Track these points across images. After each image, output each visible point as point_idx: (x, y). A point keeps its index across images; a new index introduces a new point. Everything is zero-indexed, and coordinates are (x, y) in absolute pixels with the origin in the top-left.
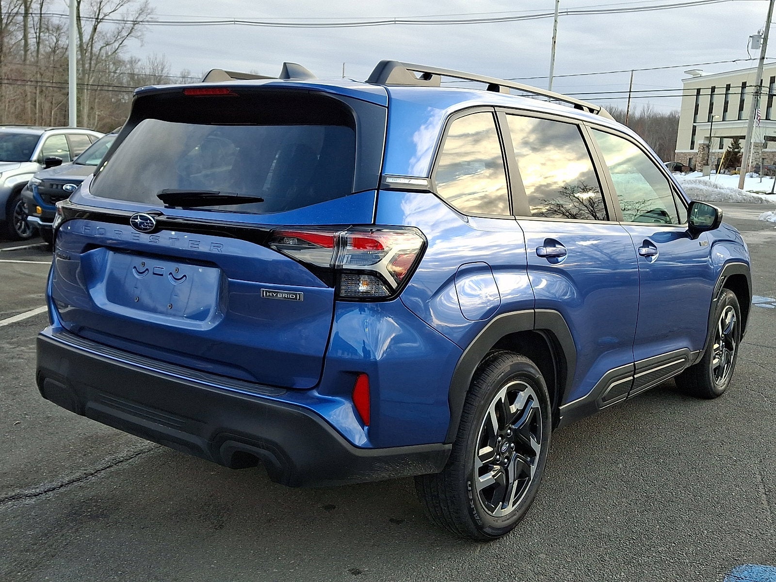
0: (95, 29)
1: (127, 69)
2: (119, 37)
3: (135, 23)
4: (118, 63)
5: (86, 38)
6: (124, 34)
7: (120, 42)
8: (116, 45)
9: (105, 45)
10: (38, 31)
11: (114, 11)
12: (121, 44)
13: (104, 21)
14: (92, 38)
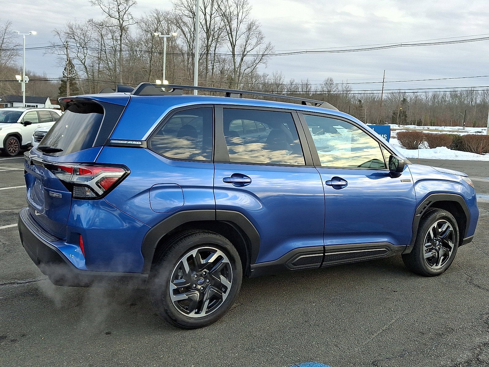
0: (242, 60)
1: (261, 80)
2: (254, 63)
3: (263, 55)
4: (258, 77)
5: (237, 65)
6: (257, 61)
7: (255, 66)
8: (253, 67)
9: (247, 68)
10: (213, 62)
11: (252, 50)
12: (255, 67)
13: (246, 56)
14: (240, 65)
